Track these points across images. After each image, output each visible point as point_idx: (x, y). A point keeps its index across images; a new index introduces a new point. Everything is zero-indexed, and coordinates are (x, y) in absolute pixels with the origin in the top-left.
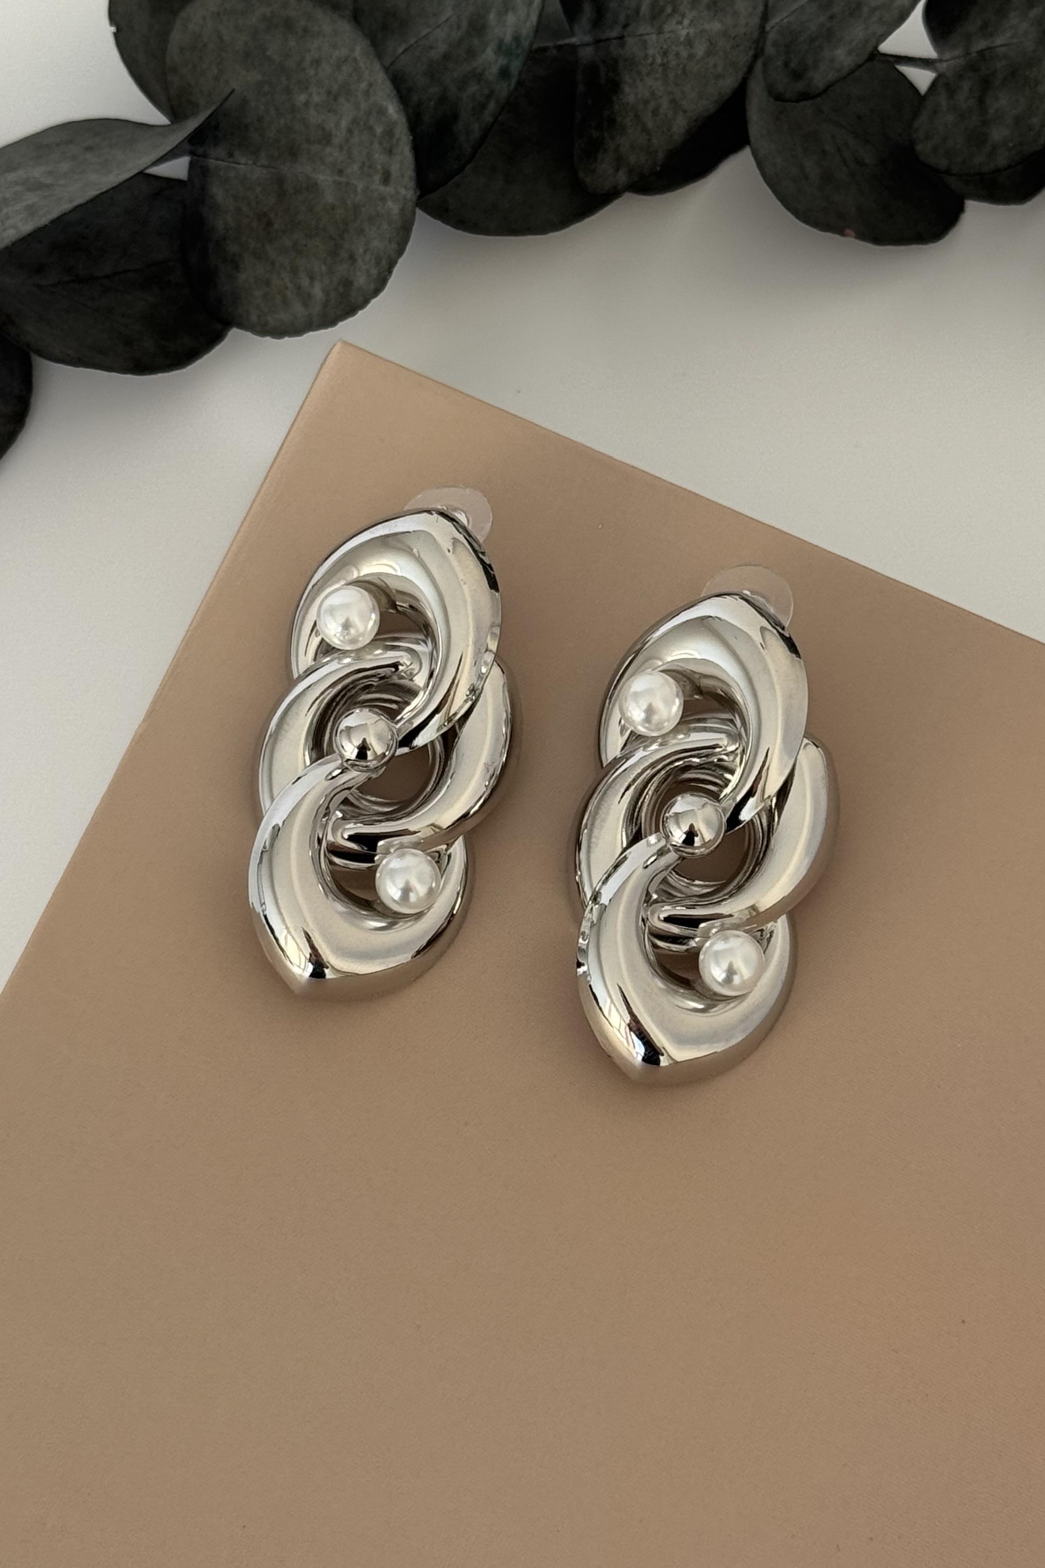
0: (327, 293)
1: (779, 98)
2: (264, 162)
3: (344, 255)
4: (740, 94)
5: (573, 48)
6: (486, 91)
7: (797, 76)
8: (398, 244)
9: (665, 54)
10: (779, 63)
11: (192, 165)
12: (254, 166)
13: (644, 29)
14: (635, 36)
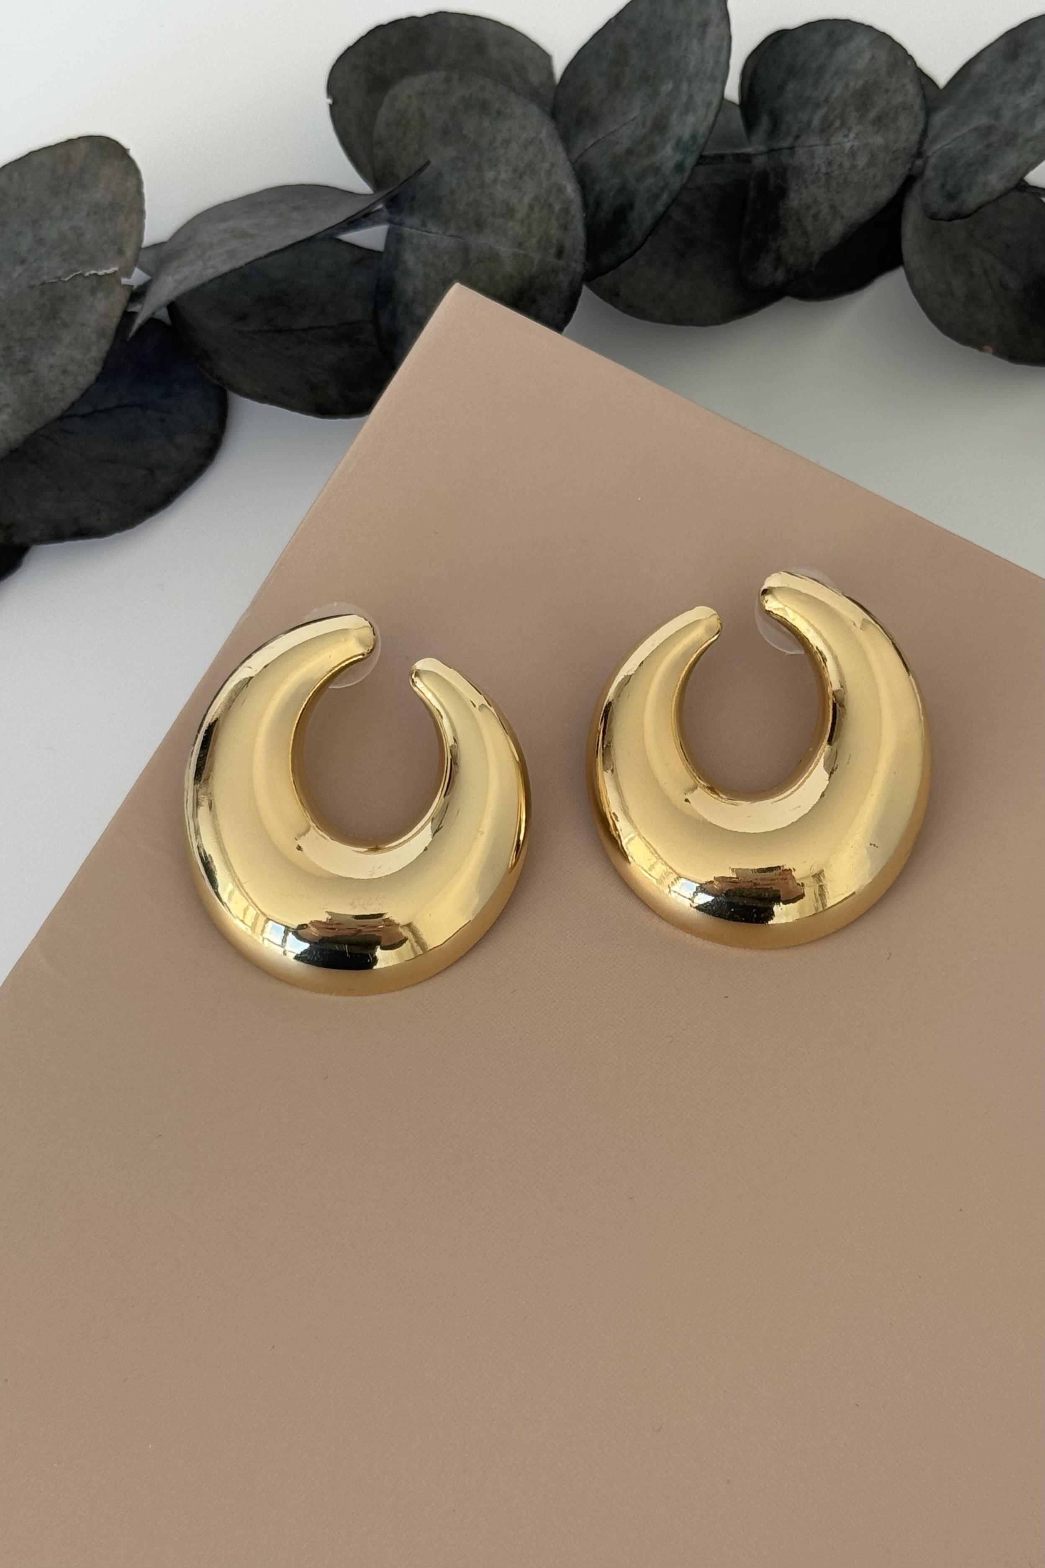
1: (933, 217)
4: (897, 204)
5: (747, 159)
6: (661, 184)
7: (951, 197)
10: (937, 186)
11: (389, 232)
12: (444, 236)
13: (813, 140)
14: (805, 146)
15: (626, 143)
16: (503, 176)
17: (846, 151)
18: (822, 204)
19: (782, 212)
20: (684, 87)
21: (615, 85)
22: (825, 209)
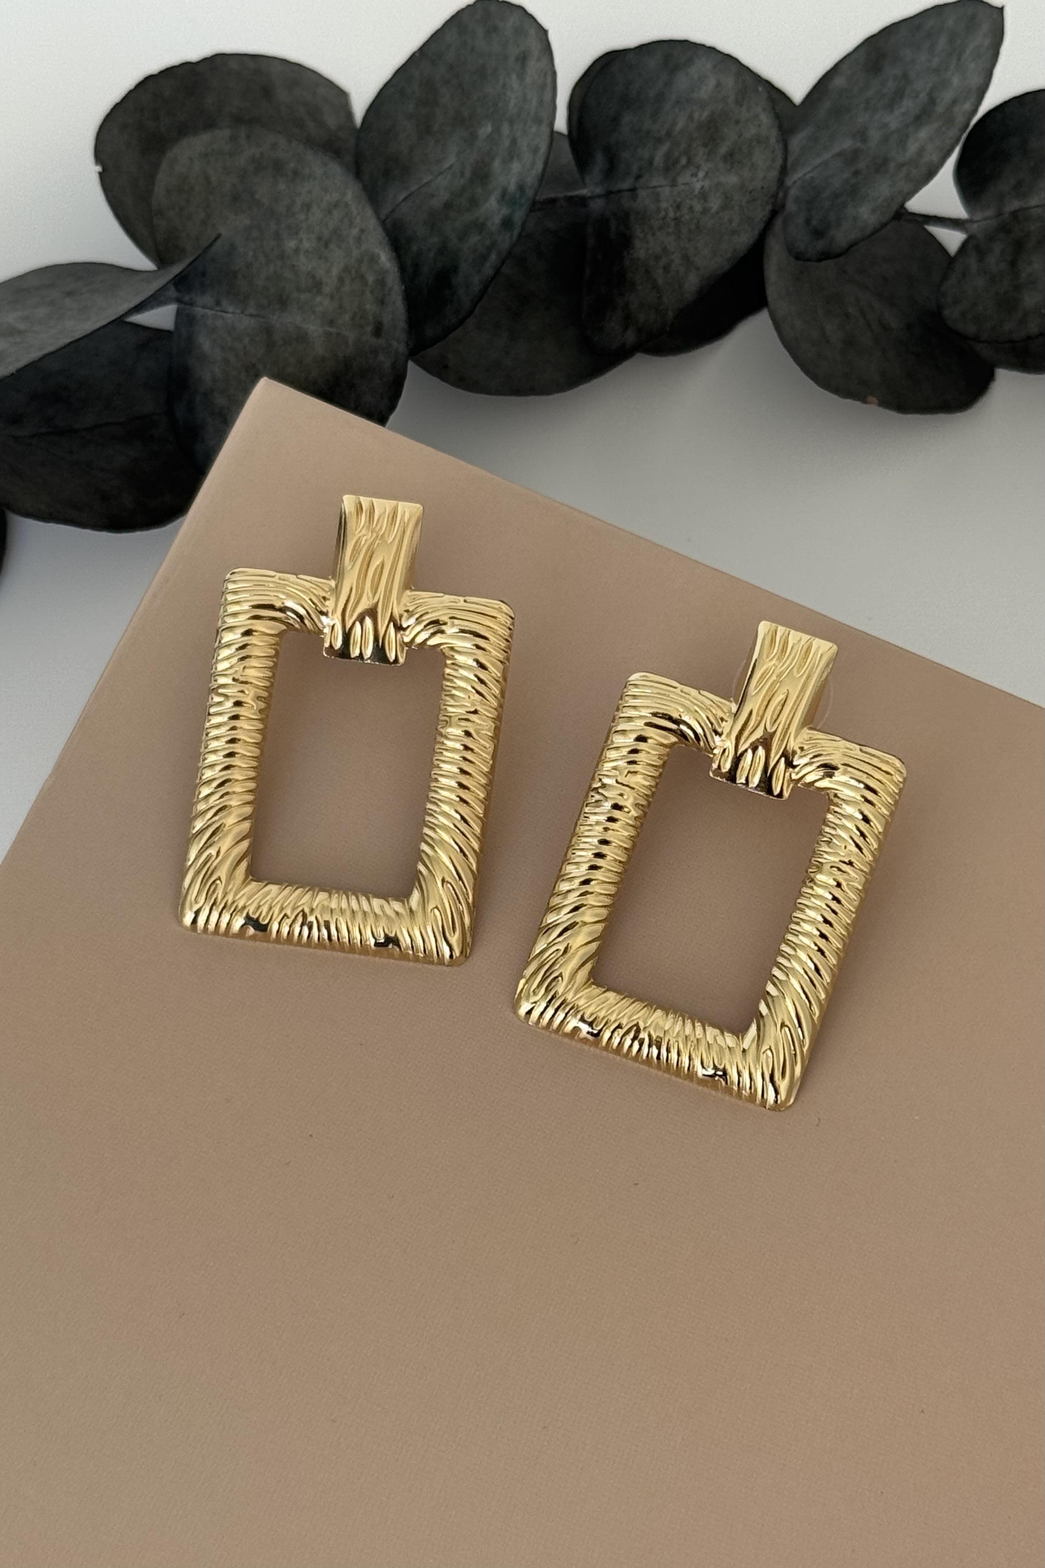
1: (799, 257)
4: (757, 252)
5: (583, 201)
6: (488, 242)
7: (818, 234)
8: (390, 399)
9: (678, 207)
10: (801, 221)
11: (179, 313)
12: (241, 315)
13: (657, 180)
14: (648, 188)
15: (444, 196)
16: (306, 245)
17: (696, 192)
18: (673, 253)
19: (627, 263)
20: (506, 129)
21: (425, 129)
22: (677, 258)
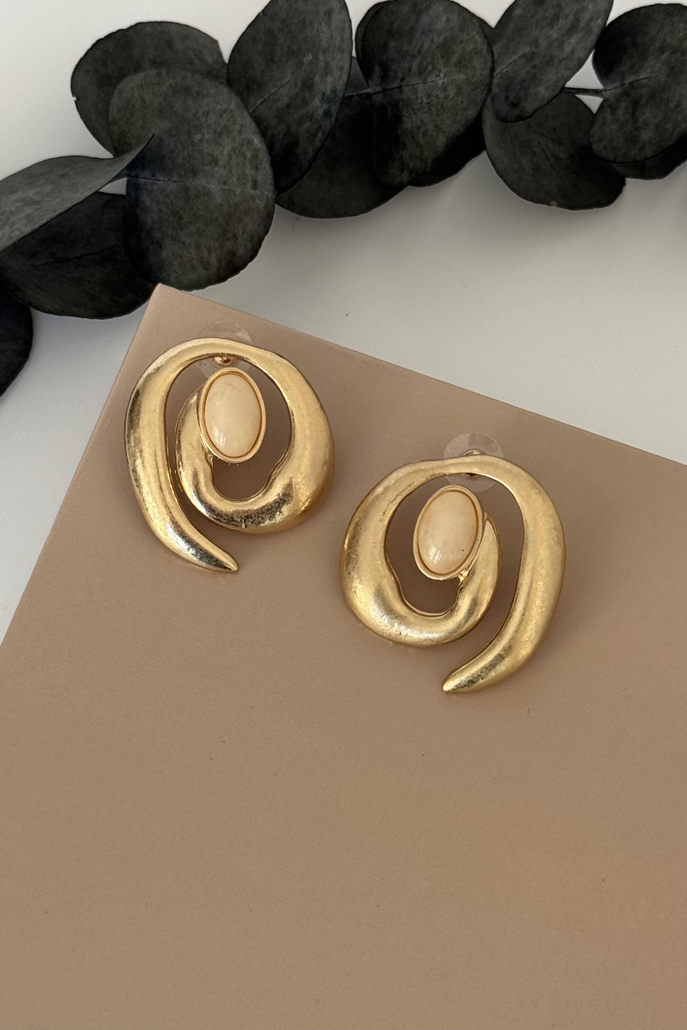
0: (220, 261)
1: (503, 120)
2: (175, 179)
3: (230, 235)
4: (479, 119)
5: (369, 96)
6: (316, 126)
7: (514, 105)
8: (265, 226)
9: (429, 96)
10: (502, 98)
11: (128, 182)
12: (169, 182)
13: (415, 81)
14: (409, 85)
17: (440, 86)
18: (428, 124)
20: (321, 57)
21: (270, 59)
22: (431, 127)
